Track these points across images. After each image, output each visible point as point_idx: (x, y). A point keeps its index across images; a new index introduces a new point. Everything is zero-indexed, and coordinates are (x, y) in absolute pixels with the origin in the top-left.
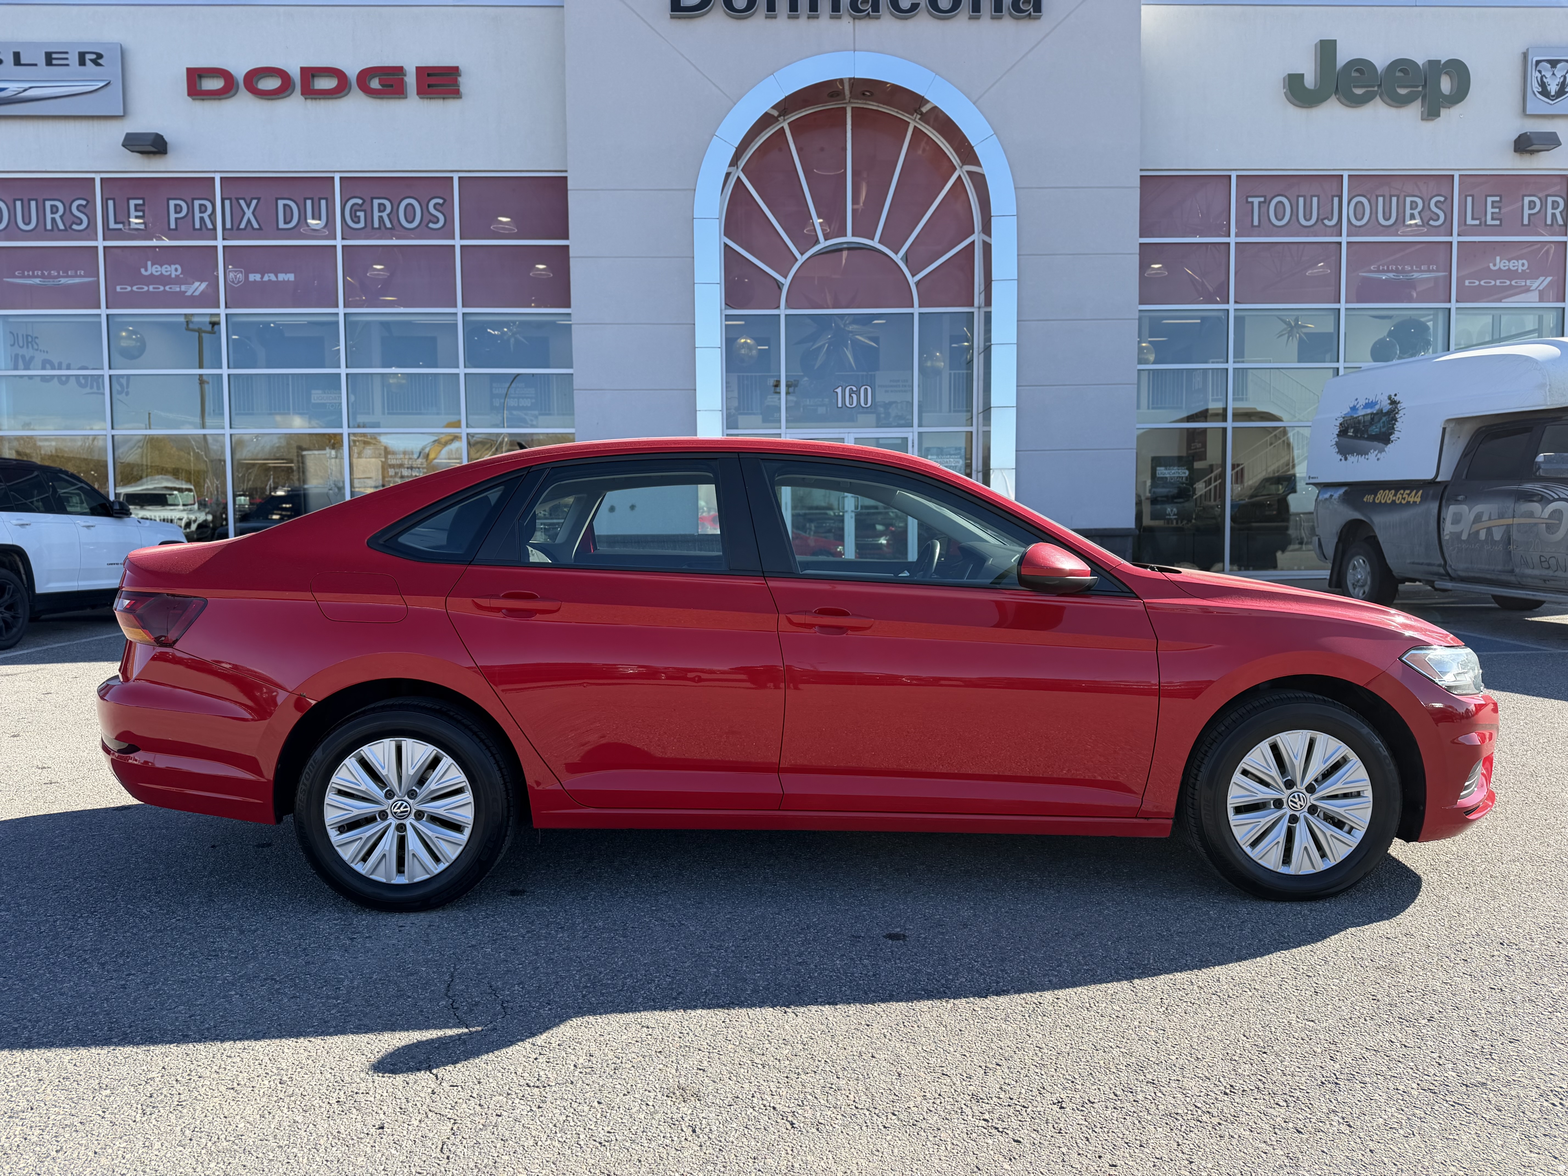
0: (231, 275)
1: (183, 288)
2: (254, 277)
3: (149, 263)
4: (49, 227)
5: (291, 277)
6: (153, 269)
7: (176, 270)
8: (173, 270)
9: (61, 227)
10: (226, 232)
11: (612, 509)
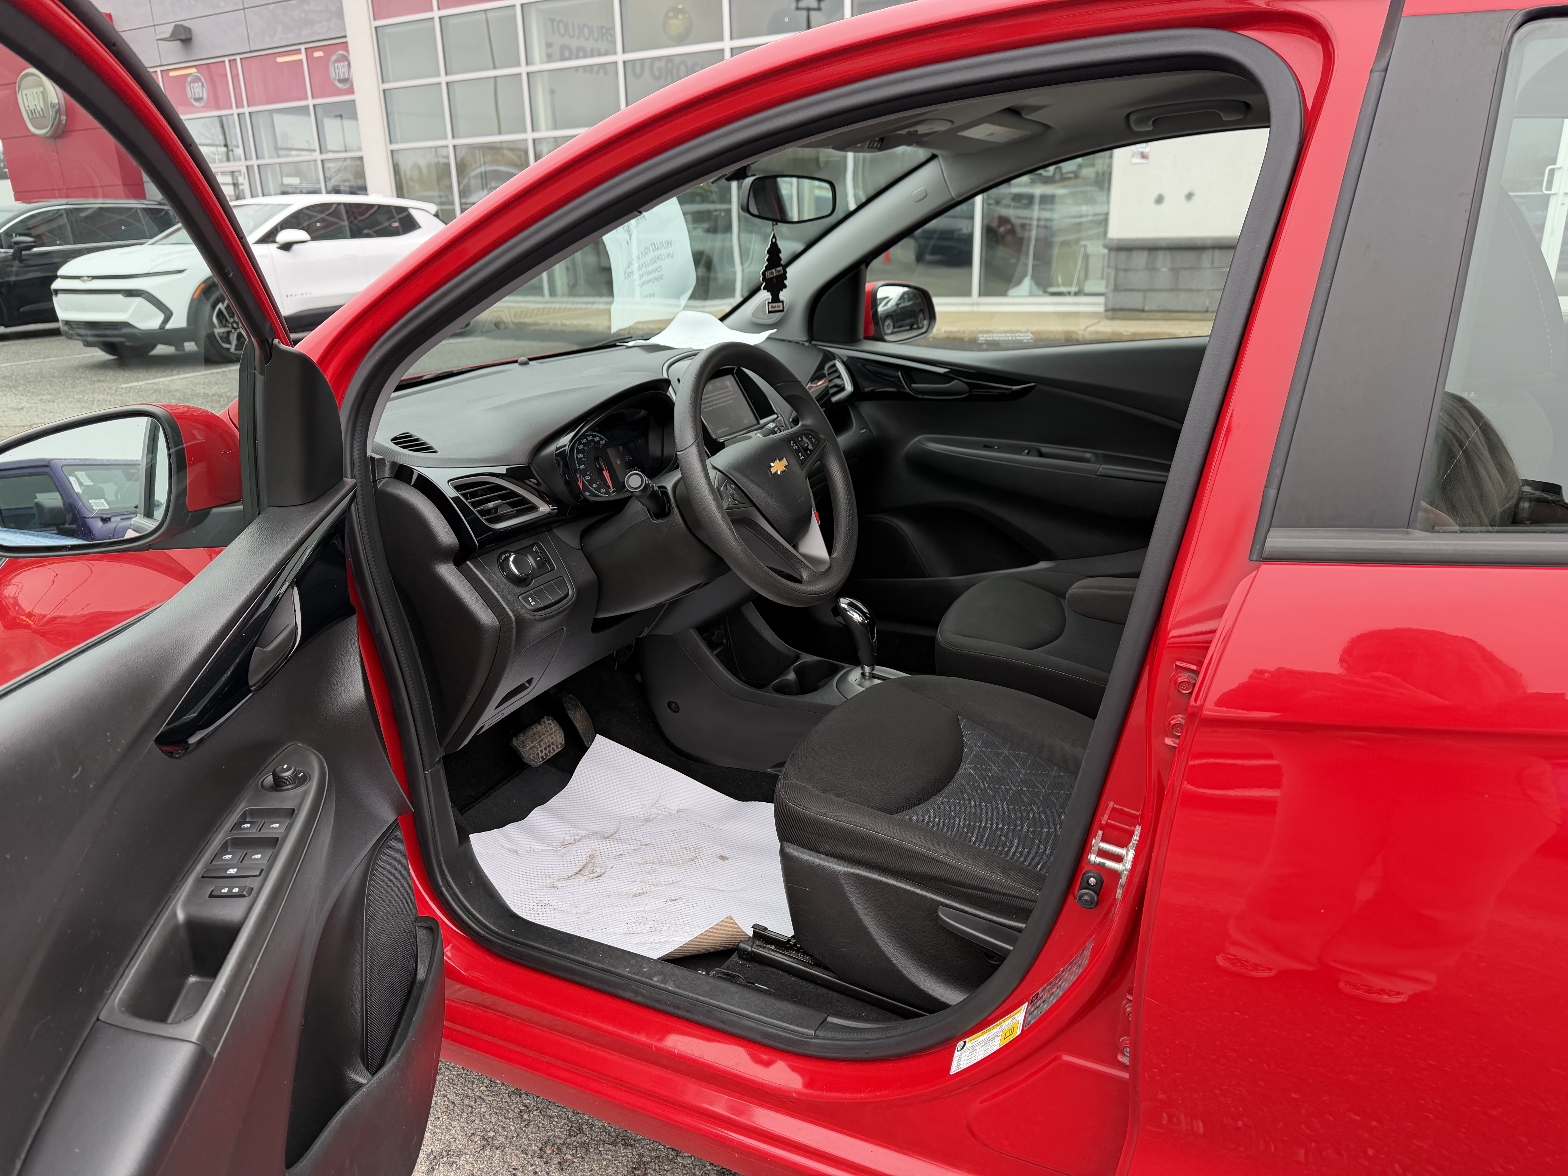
11: (1160, 200)
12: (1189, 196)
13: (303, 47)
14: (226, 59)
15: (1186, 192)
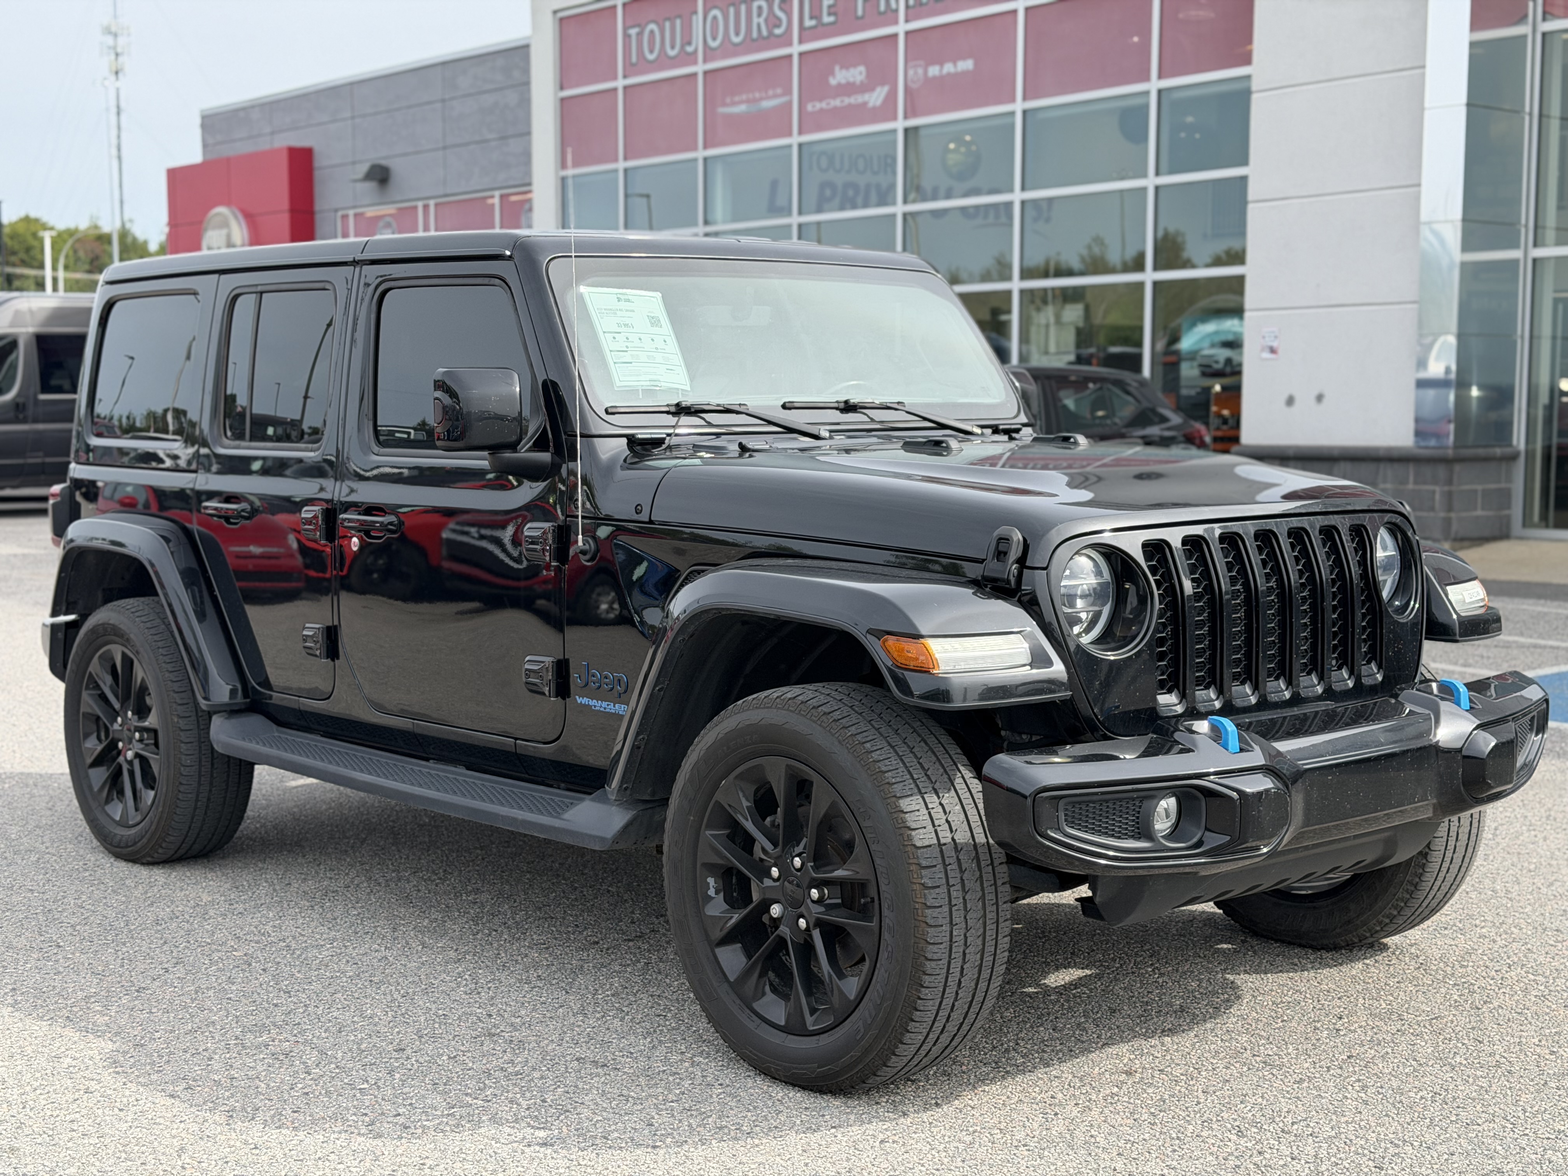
0: (911, 72)
1: (866, 97)
2: (934, 71)
3: (837, 68)
4: (755, 35)
5: (966, 65)
6: (840, 76)
7: (861, 73)
8: (857, 74)
9: (765, 33)
10: (910, 11)
11: (1290, 401)
12: (1320, 398)
13: (497, 194)
14: (420, 204)
15: (1316, 393)
